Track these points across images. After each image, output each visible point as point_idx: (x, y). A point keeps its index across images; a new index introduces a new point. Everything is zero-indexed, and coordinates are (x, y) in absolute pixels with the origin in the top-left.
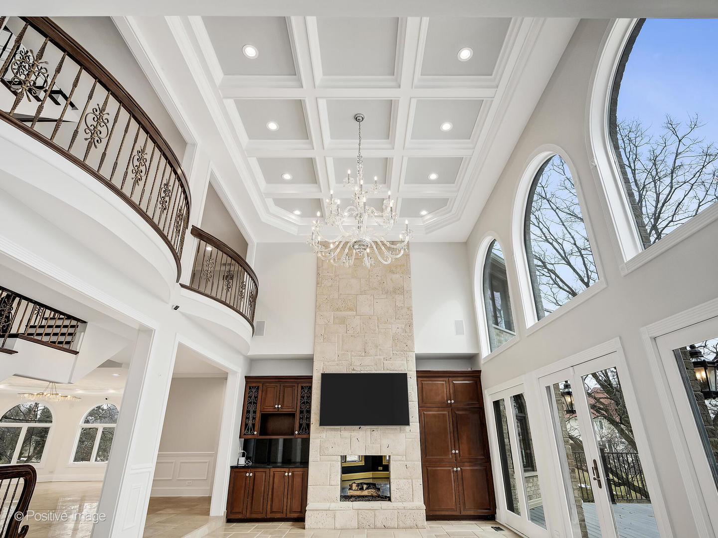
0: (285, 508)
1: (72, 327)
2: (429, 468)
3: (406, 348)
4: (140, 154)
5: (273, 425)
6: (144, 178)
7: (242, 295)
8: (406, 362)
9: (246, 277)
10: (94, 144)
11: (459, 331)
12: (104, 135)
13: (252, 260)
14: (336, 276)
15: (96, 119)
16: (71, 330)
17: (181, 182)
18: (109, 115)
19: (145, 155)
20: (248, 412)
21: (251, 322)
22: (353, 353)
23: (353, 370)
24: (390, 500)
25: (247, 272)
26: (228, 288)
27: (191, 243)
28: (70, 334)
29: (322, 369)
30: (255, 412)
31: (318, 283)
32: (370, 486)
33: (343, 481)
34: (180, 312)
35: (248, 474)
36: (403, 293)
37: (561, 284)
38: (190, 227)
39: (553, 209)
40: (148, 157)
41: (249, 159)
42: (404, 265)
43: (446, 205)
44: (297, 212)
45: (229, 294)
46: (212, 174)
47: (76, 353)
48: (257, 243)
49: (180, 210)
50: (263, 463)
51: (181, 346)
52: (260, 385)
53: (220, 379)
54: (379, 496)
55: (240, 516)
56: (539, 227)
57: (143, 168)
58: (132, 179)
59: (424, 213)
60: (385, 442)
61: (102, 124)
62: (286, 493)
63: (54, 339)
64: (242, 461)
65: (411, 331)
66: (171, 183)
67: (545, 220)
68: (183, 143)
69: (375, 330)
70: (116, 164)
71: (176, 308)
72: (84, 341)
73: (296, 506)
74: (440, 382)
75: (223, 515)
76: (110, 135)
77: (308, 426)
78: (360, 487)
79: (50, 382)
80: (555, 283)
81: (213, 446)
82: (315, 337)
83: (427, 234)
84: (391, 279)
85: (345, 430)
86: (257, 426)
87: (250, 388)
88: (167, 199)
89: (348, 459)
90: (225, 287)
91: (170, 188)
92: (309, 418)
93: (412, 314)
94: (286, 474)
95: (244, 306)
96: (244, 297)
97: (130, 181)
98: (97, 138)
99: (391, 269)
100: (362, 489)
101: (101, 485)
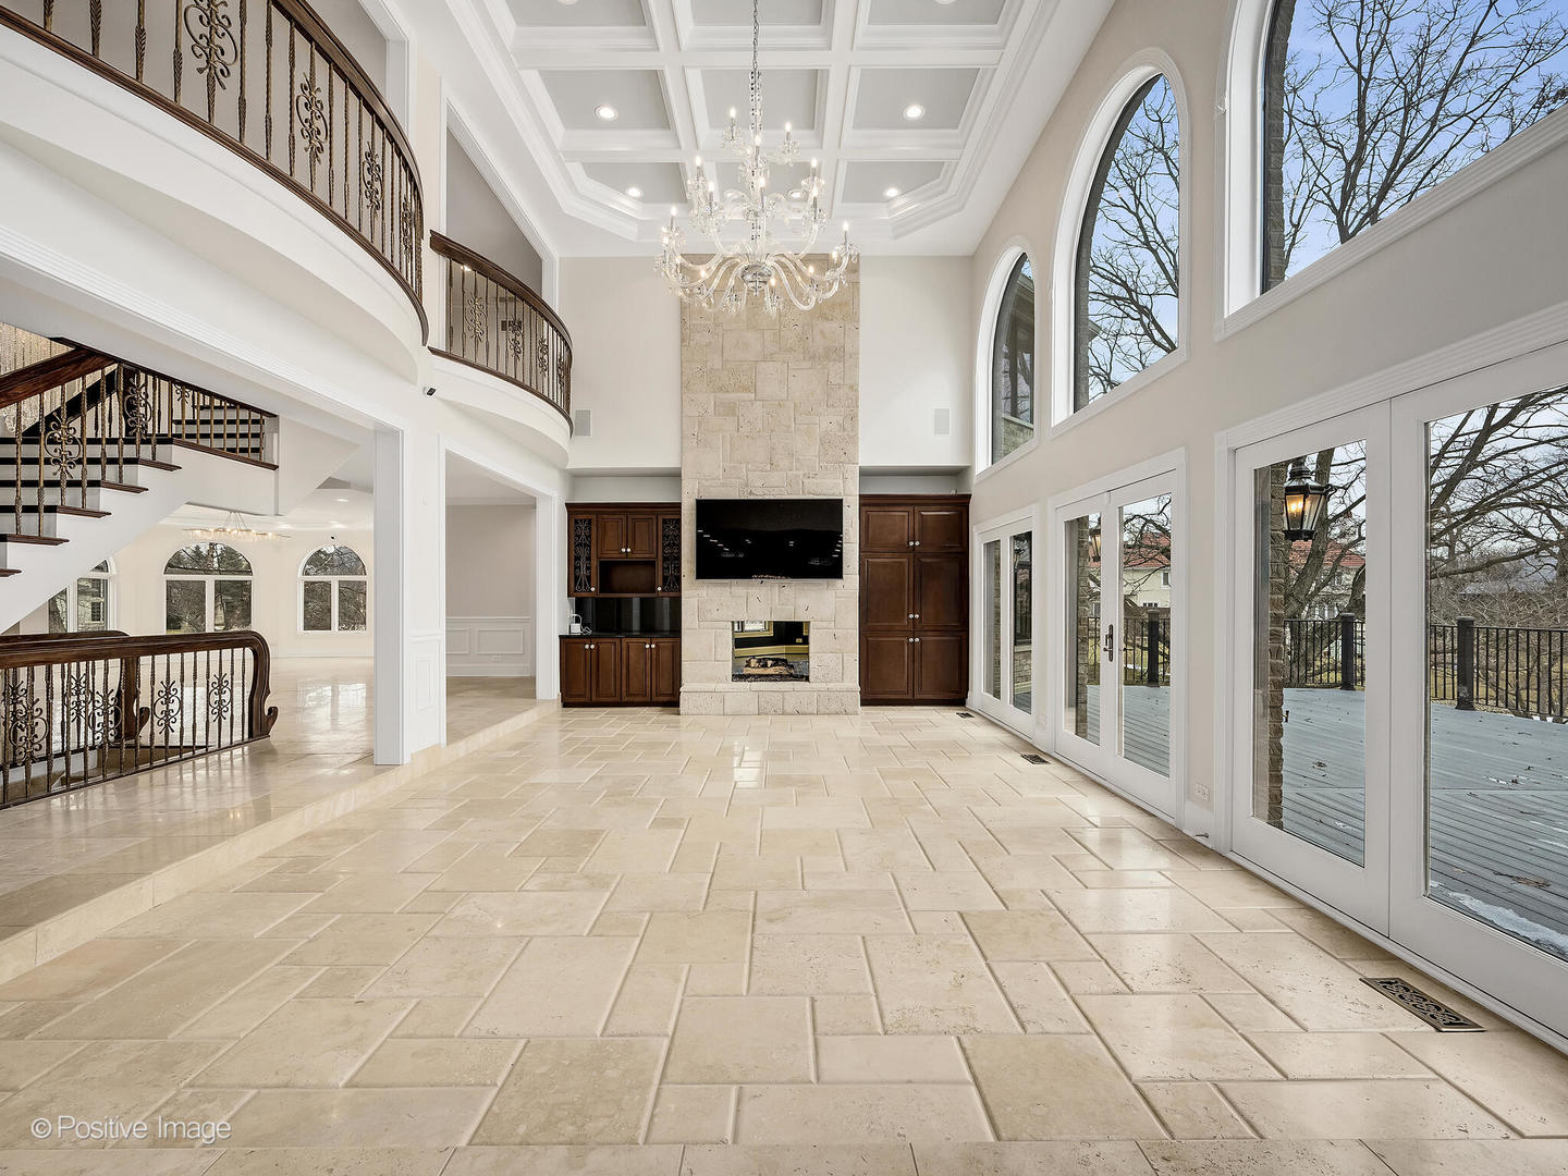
0: (648, 690)
1: (255, 422)
2: (870, 639)
3: (843, 458)
4: (307, 92)
5: (620, 577)
6: (326, 146)
7: (544, 367)
8: (841, 481)
9: (546, 330)
10: (219, 79)
11: (940, 427)
12: (229, 57)
13: (553, 294)
14: (717, 325)
15: (205, 20)
16: (255, 429)
17: (396, 144)
18: (227, 6)
19: (318, 93)
20: (577, 558)
21: (565, 412)
22: (749, 466)
23: (751, 493)
24: (807, 679)
25: (547, 320)
26: (517, 353)
27: (434, 267)
28: (255, 436)
29: (696, 491)
30: (589, 559)
31: (683, 340)
32: (777, 662)
33: (736, 658)
34: (440, 399)
35: (587, 647)
36: (842, 359)
37: (1157, 336)
38: (427, 236)
39: (1171, 174)
40: (322, 96)
41: (522, 73)
42: (846, 304)
43: (938, 177)
44: (635, 192)
45: (520, 363)
46: (451, 113)
47: (275, 468)
48: (561, 259)
49: (405, 206)
50: (611, 631)
51: (450, 457)
52: (594, 517)
53: (523, 507)
54: (791, 675)
55: (582, 700)
56: (1136, 215)
57: (319, 124)
58: (306, 150)
59: (892, 192)
60: (803, 601)
61: (221, 30)
62: (648, 672)
63: (231, 443)
64: (577, 629)
65: (854, 427)
66: (378, 150)
67: (1151, 199)
68: (378, 40)
69: (789, 427)
70: (268, 120)
71: (431, 392)
72: (280, 446)
73: (665, 687)
74: (899, 513)
75: (556, 697)
76: (240, 55)
77: (678, 580)
78: (763, 663)
79: (231, 511)
80: (1148, 333)
81: (526, 607)
82: (682, 438)
83: (896, 237)
84: (822, 332)
85: (738, 584)
86: (595, 578)
87: (576, 522)
88: (377, 185)
89: (746, 628)
90: (511, 352)
91: (378, 161)
92: (679, 568)
93: (857, 398)
94: (647, 646)
95: (550, 383)
96: (547, 369)
97: (302, 157)
98: (219, 66)
99: (823, 312)
100: (765, 666)
101: (372, 662)
